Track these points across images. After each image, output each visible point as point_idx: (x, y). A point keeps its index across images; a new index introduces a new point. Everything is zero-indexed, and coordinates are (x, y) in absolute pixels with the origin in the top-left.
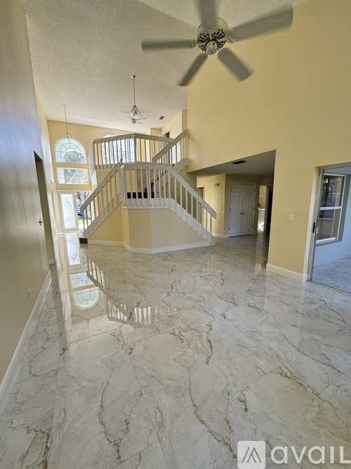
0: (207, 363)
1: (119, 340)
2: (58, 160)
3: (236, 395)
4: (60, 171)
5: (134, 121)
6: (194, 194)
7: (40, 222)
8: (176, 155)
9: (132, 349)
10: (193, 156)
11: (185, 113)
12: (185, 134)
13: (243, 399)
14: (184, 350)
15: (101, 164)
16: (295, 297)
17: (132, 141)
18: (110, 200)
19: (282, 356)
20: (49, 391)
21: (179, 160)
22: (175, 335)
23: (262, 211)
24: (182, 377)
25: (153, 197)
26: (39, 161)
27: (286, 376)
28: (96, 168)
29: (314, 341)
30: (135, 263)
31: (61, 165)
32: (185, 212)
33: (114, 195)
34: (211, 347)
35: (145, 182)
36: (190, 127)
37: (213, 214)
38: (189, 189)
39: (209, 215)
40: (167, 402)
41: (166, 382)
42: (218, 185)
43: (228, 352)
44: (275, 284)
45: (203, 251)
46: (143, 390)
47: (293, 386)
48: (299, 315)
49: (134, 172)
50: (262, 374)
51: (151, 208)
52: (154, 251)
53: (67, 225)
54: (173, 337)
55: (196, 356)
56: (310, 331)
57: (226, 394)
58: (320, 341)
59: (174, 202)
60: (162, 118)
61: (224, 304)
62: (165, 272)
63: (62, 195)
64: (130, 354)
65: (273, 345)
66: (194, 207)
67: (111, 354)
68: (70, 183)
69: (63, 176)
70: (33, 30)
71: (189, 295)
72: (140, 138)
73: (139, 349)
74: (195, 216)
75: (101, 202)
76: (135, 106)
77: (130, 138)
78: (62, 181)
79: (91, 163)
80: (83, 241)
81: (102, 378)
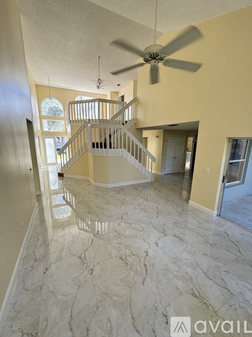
0: (143, 283)
1: (84, 262)
2: (43, 114)
3: (161, 310)
4: (45, 121)
5: (98, 87)
6: (140, 146)
7: (31, 169)
8: (128, 115)
9: (92, 270)
10: (140, 116)
11: (136, 82)
12: (135, 100)
13: (165, 314)
14: (128, 272)
15: (74, 119)
16: (207, 230)
17: (97, 103)
18: (80, 148)
19: (194, 279)
20: (36, 303)
21: (130, 119)
22: (122, 259)
23: (189, 154)
24: (125, 295)
25: (110, 147)
26: (29, 123)
27: (196, 296)
28: (70, 122)
29: (217, 268)
30: (97, 195)
31: (45, 117)
32: (133, 158)
33: (83, 144)
34: (147, 271)
35: (105, 134)
36: (139, 95)
37: (153, 159)
38: (137, 142)
39: (150, 160)
40: (114, 313)
41: (115, 298)
42: (158, 137)
43: (157, 275)
44: (194, 218)
45: (145, 186)
46: (99, 304)
47: (200, 305)
48: (209, 245)
49: (97, 130)
50: (180, 294)
51: (109, 156)
52: (111, 186)
53: (50, 160)
54: (121, 261)
55: (136, 277)
56: (216, 259)
57: (154, 309)
58: (221, 268)
59: (125, 151)
60: (119, 85)
61: (157, 234)
62: (118, 204)
63: (46, 139)
64: (91, 274)
65: (189, 270)
66: (139, 155)
67: (78, 274)
68: (52, 131)
69: (47, 125)
70: (25, 26)
71: (133, 225)
72: (103, 102)
73: (97, 270)
74: (140, 161)
75: (73, 148)
76: (99, 79)
77: (95, 101)
78: (46, 129)
79: (67, 116)
80: (61, 175)
81: (72, 294)
